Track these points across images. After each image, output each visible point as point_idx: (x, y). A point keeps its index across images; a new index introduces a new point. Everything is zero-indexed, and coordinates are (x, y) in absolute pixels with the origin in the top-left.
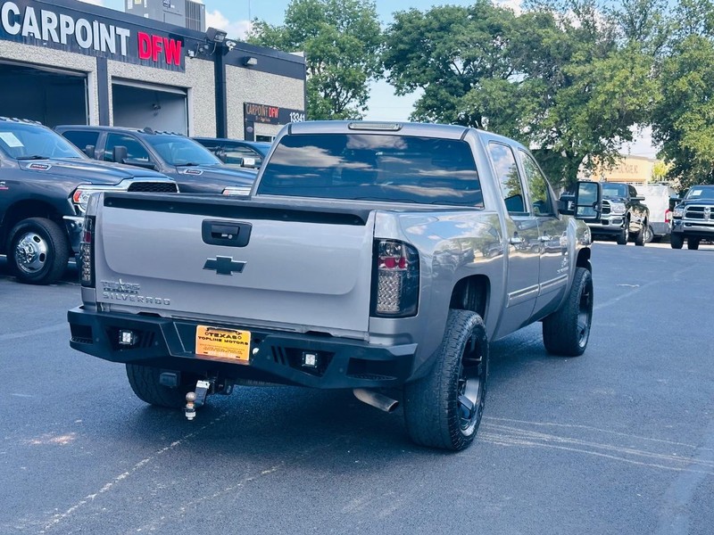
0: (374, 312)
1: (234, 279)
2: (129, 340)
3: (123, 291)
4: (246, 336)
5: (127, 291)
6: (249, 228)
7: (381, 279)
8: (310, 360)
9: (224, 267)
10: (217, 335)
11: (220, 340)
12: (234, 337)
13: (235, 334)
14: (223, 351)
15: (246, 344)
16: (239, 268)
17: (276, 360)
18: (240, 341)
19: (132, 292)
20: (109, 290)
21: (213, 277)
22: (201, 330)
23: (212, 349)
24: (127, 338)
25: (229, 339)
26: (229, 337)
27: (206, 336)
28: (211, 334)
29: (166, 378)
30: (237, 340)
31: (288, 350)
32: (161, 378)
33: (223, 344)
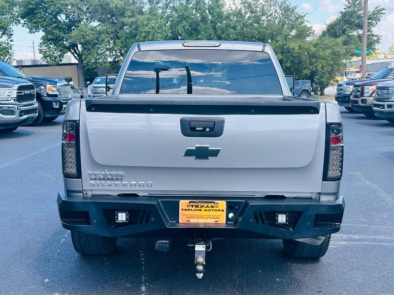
0: (325, 178)
1: (211, 162)
2: (124, 219)
3: (108, 179)
4: (222, 204)
5: (112, 179)
6: (223, 122)
7: (331, 152)
8: (282, 219)
9: (202, 153)
10: (197, 206)
11: (201, 210)
12: (212, 207)
13: (213, 204)
14: (203, 218)
15: (223, 211)
16: (215, 153)
17: (258, 222)
18: (217, 209)
19: (117, 179)
20: (95, 179)
21: (192, 162)
22: (183, 204)
23: (194, 218)
24: (122, 217)
25: (208, 208)
26: (207, 207)
27: (187, 208)
28: (192, 206)
29: (161, 245)
30: (215, 208)
31: (266, 213)
32: (157, 246)
33: (203, 213)
